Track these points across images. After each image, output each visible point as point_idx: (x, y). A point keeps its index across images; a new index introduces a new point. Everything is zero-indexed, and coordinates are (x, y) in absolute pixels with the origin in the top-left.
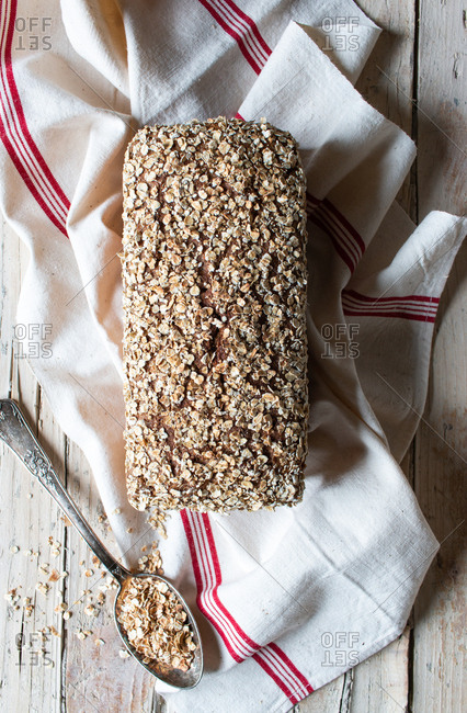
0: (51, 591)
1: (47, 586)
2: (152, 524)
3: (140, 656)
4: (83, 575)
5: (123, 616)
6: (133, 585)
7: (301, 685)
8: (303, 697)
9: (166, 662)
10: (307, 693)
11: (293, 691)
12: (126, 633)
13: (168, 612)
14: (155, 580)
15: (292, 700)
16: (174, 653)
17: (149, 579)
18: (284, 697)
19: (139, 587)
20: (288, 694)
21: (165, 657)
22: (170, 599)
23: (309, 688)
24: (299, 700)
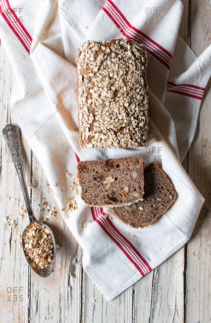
0: (24, 217)
1: (23, 215)
2: (71, 188)
3: (26, 255)
4: (39, 210)
5: (26, 237)
6: (35, 225)
7: (146, 267)
8: (147, 272)
9: (37, 263)
10: (149, 271)
11: (142, 270)
12: (24, 244)
13: (45, 242)
14: (45, 227)
15: (142, 273)
16: (41, 260)
17: (43, 226)
18: (138, 272)
19: (38, 227)
20: (140, 270)
21: (37, 260)
22: (49, 237)
23: (150, 268)
24: (145, 274)
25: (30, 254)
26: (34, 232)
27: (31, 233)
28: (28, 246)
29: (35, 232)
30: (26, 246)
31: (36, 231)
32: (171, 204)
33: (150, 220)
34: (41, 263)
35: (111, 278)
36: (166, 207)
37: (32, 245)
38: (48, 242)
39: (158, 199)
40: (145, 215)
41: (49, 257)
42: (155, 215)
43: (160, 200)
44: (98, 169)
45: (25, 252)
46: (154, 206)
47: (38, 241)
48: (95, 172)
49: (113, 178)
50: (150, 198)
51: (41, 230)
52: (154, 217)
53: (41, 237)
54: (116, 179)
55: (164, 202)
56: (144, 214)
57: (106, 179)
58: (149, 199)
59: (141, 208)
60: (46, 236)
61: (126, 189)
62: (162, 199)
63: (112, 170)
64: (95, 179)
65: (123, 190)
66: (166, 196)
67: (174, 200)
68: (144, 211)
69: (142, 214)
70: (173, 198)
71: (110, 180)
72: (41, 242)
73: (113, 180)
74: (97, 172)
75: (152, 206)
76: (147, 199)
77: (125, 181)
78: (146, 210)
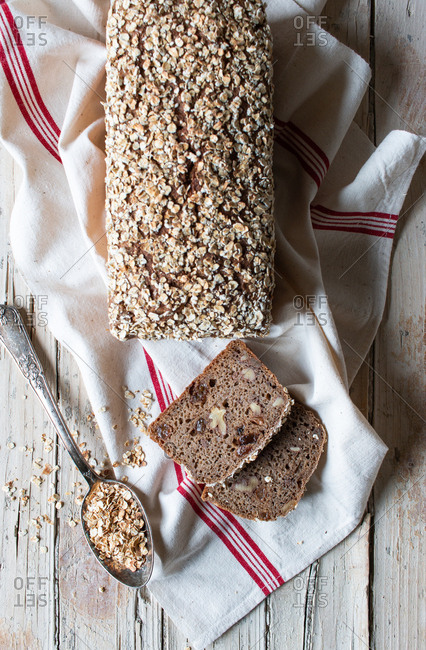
0: (44, 483)
1: (41, 479)
5: (89, 515)
6: (101, 490)
7: (273, 577)
8: (275, 588)
9: (120, 561)
10: (278, 585)
11: (265, 583)
12: (87, 530)
13: (127, 517)
14: (121, 487)
15: (265, 591)
16: (127, 554)
17: (116, 486)
18: (257, 588)
19: (106, 491)
20: (261, 585)
21: (119, 557)
22: (132, 506)
23: (280, 580)
24: (271, 591)
25: (103, 548)
26: (101, 504)
27: (96, 506)
28: (96, 533)
29: (105, 502)
30: (93, 533)
31: (104, 500)
32: (322, 450)
33: (294, 494)
34: (129, 560)
35: (202, 603)
36: (314, 459)
37: (104, 529)
38: (133, 517)
39: (292, 449)
40: (281, 489)
41: (142, 545)
42: (299, 483)
43: (298, 449)
44: (187, 414)
45: (93, 545)
46: (290, 465)
47: (112, 519)
48: (184, 422)
49: (219, 408)
50: (277, 452)
51: (114, 494)
52: (300, 487)
53: (117, 509)
54: (226, 405)
55: (307, 450)
56: (278, 487)
57: (211, 417)
58: (275, 455)
59: (268, 479)
60: (125, 506)
61: (254, 407)
62: (302, 447)
63: (209, 398)
64: (193, 433)
65: (250, 413)
66: (306, 437)
67: (324, 441)
68: (275, 481)
69: (275, 490)
70: (321, 437)
71: (217, 415)
72: (119, 519)
73: (223, 411)
74: (188, 421)
75: (287, 467)
76: (272, 456)
77: (242, 397)
78: (280, 479)
